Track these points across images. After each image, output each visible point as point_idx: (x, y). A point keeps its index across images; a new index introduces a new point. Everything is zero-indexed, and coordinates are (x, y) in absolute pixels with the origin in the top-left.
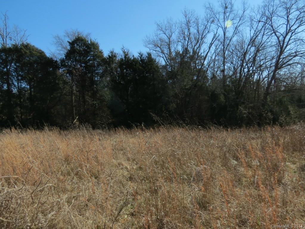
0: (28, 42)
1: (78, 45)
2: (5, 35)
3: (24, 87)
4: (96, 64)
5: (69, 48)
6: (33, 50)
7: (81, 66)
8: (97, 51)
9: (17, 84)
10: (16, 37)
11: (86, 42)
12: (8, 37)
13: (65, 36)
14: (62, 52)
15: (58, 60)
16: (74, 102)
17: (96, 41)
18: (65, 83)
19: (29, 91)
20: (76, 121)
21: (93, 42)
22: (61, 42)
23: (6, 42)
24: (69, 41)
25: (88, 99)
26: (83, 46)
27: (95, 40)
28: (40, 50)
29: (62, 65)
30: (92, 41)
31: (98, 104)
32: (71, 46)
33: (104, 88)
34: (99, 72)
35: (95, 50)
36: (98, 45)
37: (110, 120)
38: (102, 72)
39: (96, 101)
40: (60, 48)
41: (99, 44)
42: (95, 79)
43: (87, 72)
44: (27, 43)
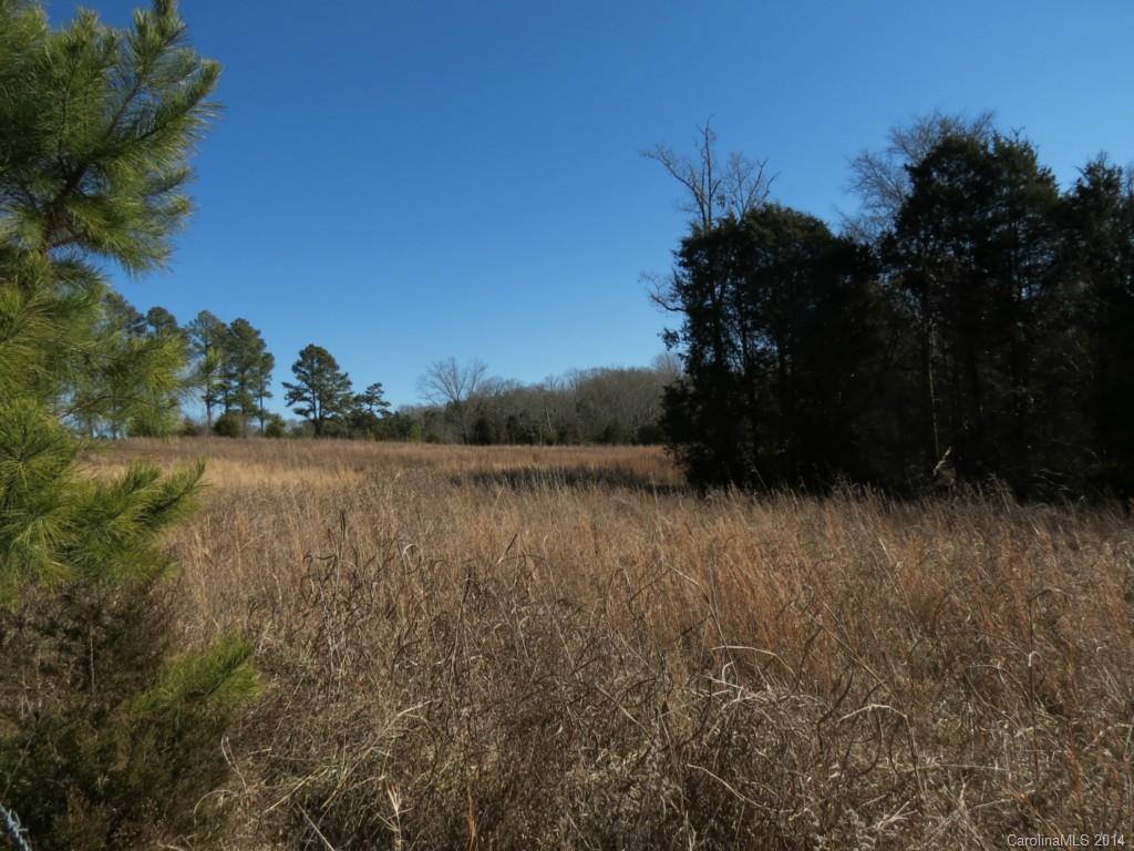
0: (770, 200)
1: (942, 171)
2: (706, 191)
3: (764, 349)
4: (1025, 231)
5: (908, 189)
6: (786, 222)
7: (959, 251)
8: (1025, 177)
9: (740, 343)
10: (738, 194)
11: (977, 153)
12: (714, 197)
13: (890, 150)
14: (883, 212)
15: (870, 243)
16: (932, 391)
17: (1022, 138)
18: (898, 322)
19: (778, 365)
20: (943, 468)
21: (1007, 146)
22: (879, 173)
23: (710, 214)
24: (909, 164)
25: (989, 380)
26: (967, 171)
27: (1017, 135)
28: (811, 219)
29: (886, 260)
30: (1002, 140)
31: (1034, 397)
32: (917, 180)
33: (1064, 329)
34: (1037, 266)
35: (1018, 177)
36: (1031, 152)
37: (1094, 466)
38: (1054, 263)
39: (1025, 385)
40: (875, 199)
41: (1033, 148)
42: (1020, 294)
43: (986, 271)
44: (765, 205)
